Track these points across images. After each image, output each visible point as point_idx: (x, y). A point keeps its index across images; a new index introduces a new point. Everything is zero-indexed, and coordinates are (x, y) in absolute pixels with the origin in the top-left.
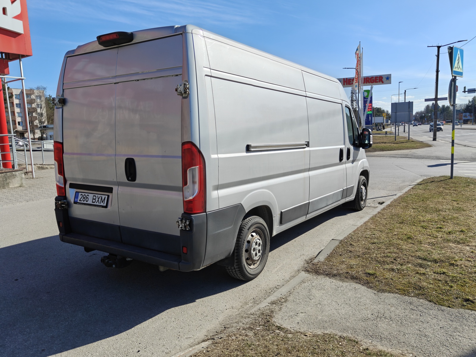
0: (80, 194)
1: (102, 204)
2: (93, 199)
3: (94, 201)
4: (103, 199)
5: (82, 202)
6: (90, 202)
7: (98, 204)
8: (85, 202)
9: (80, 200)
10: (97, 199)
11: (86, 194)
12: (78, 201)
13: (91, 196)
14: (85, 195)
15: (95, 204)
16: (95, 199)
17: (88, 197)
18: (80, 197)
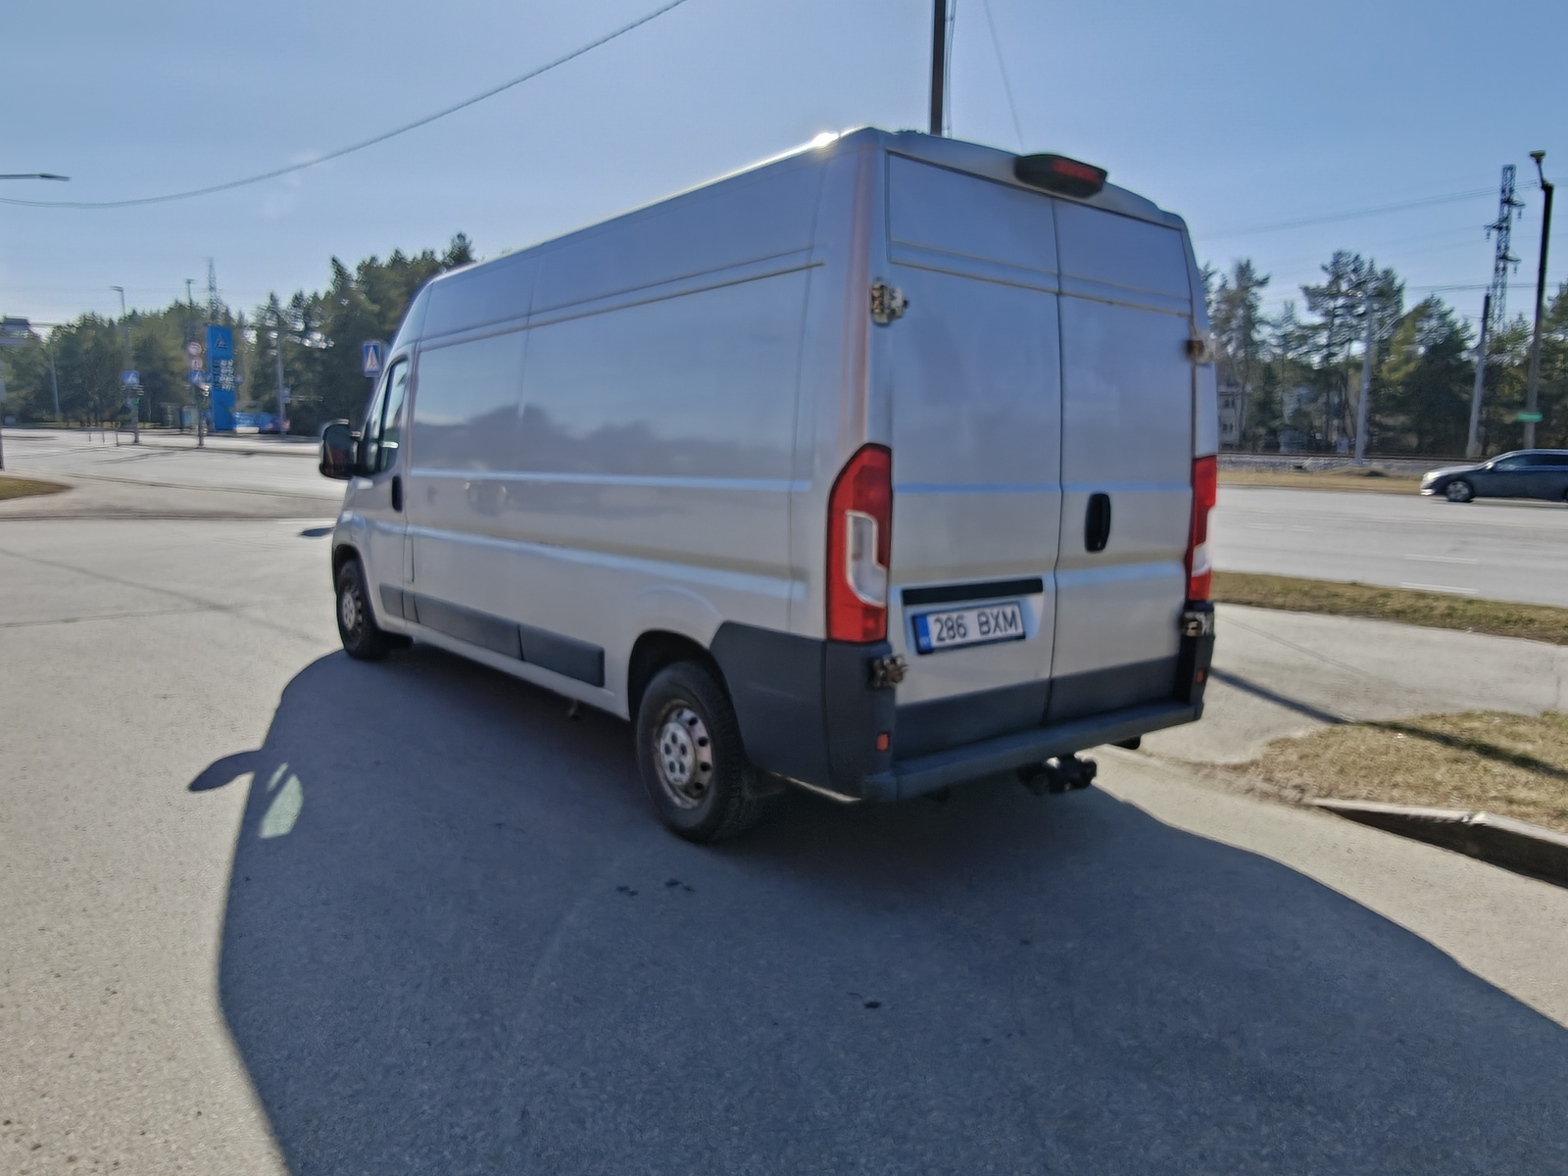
0: (931, 620)
1: (1012, 632)
2: (981, 624)
3: (985, 628)
4: (1009, 616)
5: (948, 642)
6: (974, 635)
7: (999, 634)
8: (958, 640)
9: (940, 639)
10: (992, 622)
11: (954, 616)
12: (935, 643)
13: (971, 619)
14: (949, 619)
15: (991, 636)
16: (987, 623)
17: (960, 621)
18: (934, 628)
